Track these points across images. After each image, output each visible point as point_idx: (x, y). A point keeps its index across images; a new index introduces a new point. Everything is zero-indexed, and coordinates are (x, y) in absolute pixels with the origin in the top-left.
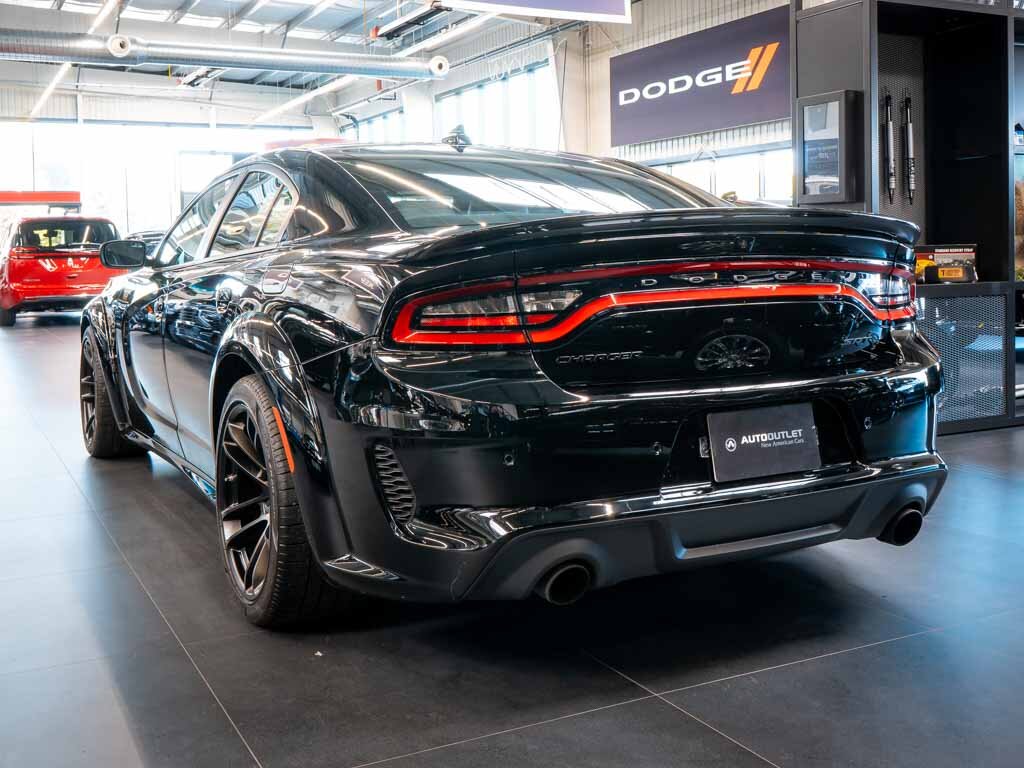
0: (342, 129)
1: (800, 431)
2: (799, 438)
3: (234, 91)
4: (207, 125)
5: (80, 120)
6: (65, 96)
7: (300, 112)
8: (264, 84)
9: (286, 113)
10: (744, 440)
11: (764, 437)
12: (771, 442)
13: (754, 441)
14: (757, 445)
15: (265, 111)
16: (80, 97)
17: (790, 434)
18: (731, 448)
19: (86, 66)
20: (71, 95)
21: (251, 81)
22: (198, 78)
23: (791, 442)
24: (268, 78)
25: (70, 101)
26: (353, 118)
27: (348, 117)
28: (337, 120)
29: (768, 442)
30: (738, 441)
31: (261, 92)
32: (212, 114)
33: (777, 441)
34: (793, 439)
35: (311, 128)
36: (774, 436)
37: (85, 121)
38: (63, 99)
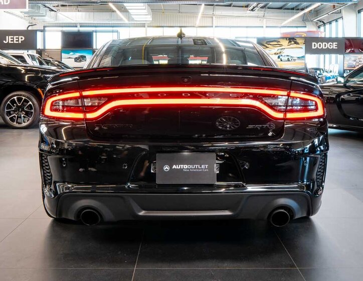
0: (319, 27)
1: (207, 166)
2: (206, 169)
3: (273, 13)
4: (263, 27)
5: (214, 27)
6: (209, 17)
7: (301, 20)
8: (285, 9)
9: (293, 21)
10: (174, 167)
11: (186, 167)
12: (189, 169)
13: (180, 168)
14: (181, 170)
15: (285, 20)
16: (214, 18)
17: (201, 166)
18: (167, 169)
19: (217, 5)
20: (211, 17)
21: (280, 8)
22: (254, 8)
23: (200, 170)
24: (286, 7)
25: (210, 19)
26: (323, 22)
27: (321, 21)
28: (317, 23)
29: (187, 169)
30: (171, 167)
31: (284, 13)
32: (264, 23)
33: (192, 169)
34: (202, 169)
35: (306, 27)
36: (191, 166)
37: (216, 27)
38: (208, 19)
